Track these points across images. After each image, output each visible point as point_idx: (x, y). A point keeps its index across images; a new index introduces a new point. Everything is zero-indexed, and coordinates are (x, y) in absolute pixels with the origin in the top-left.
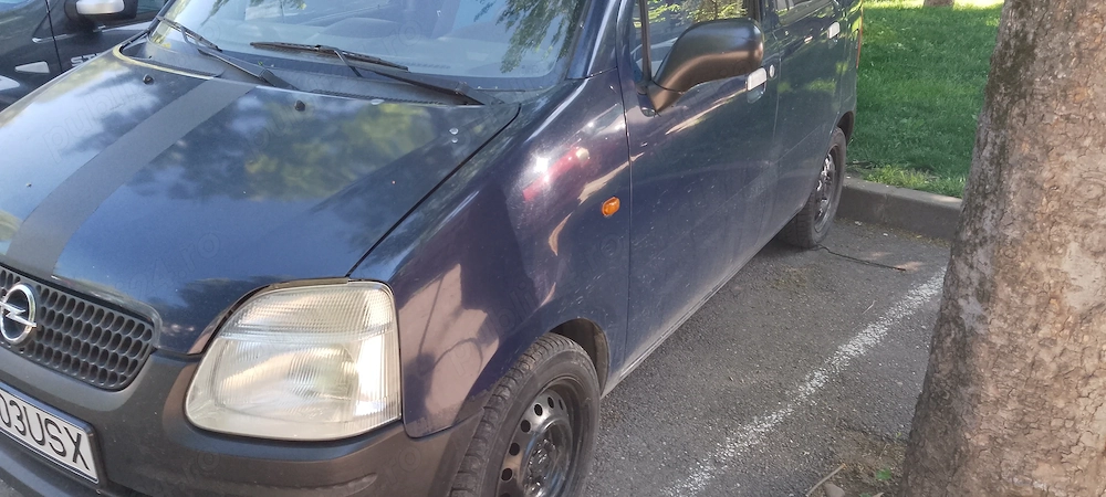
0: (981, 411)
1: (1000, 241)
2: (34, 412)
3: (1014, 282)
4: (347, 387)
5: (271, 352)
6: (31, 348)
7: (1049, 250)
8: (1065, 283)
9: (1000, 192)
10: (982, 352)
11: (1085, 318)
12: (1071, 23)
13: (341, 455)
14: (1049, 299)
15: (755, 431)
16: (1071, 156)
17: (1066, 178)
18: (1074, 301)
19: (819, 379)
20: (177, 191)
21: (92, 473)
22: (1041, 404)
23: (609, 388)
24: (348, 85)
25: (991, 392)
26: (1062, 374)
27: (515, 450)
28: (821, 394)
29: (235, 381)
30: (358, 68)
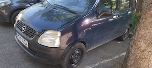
0: (130, 61)
1: (134, 40)
2: (24, 39)
3: (135, 45)
4: (54, 42)
5: (47, 37)
6: (24, 33)
7: (139, 42)
8: (141, 46)
9: (135, 34)
10: (131, 53)
11: (143, 51)
12: (145, 14)
13: (52, 49)
14: (139, 48)
15: (106, 61)
16: (143, 31)
17: (142, 33)
18: (142, 49)
19: (117, 57)
20: (45, 20)
21: (28, 47)
22: (137, 61)
23: (87, 51)
24: (63, 10)
25: (131, 59)
26: (140, 58)
27: (73, 54)
28: (117, 58)
29: (43, 39)
30: (65, 9)
